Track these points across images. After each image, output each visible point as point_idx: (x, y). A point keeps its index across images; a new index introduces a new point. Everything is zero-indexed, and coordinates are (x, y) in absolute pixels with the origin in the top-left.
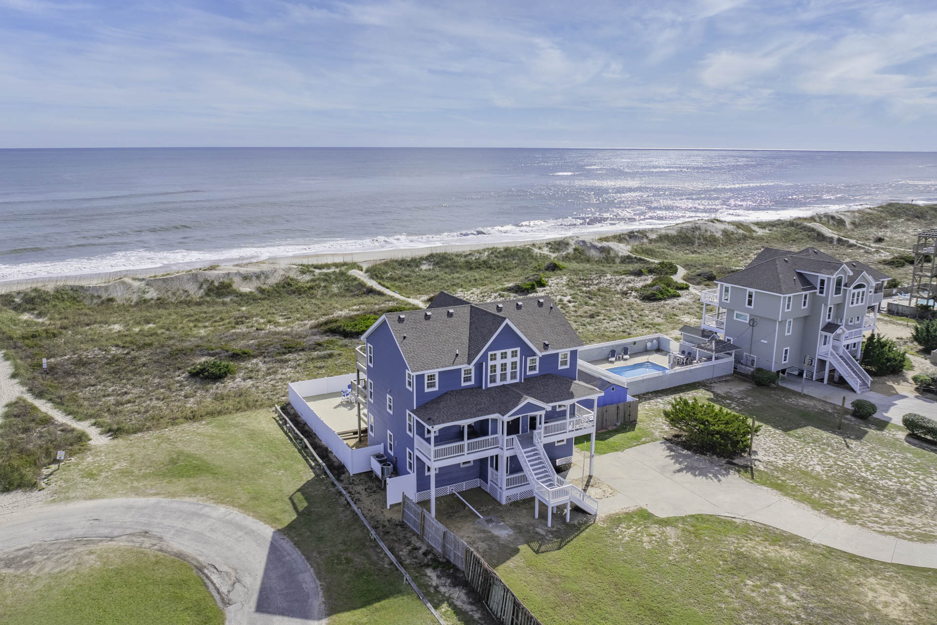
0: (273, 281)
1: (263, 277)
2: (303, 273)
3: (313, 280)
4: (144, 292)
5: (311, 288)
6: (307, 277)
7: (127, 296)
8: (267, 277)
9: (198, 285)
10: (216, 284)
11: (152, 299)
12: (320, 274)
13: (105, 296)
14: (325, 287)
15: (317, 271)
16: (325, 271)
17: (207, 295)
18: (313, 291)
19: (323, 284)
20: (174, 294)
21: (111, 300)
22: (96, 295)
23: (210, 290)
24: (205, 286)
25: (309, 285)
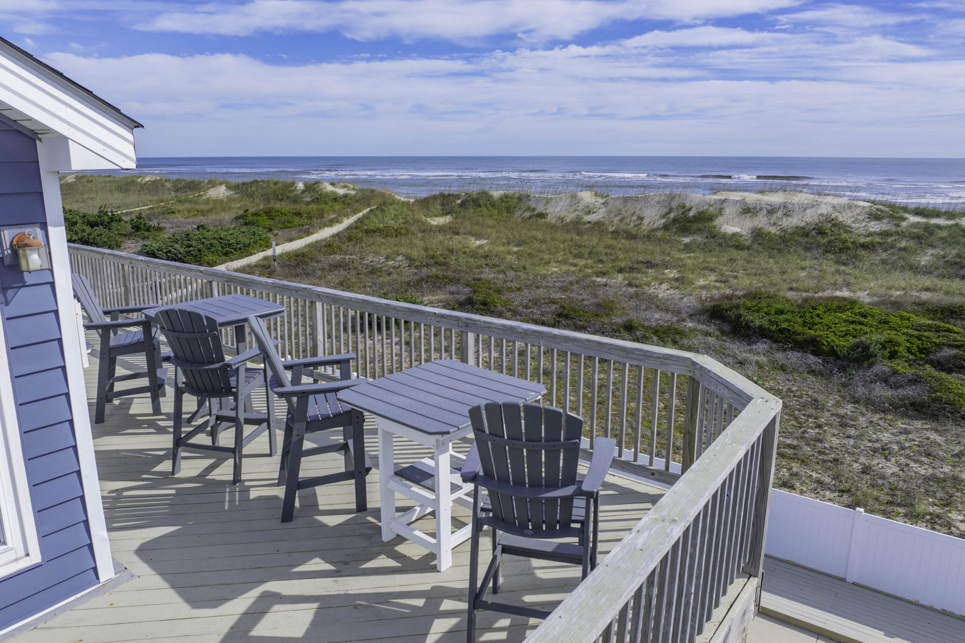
0: (794, 221)
1: (780, 214)
2: (875, 216)
3: (885, 234)
4: (589, 213)
5: (864, 246)
6: (875, 227)
7: (562, 214)
8: (786, 215)
9: (666, 210)
10: (691, 214)
11: (589, 222)
12: (916, 225)
13: (540, 209)
14: (904, 249)
15: (913, 219)
16: (934, 221)
17: (666, 227)
18: (863, 253)
19: (903, 244)
20: (622, 220)
21: (541, 215)
22: (533, 206)
23: (675, 220)
24: (672, 216)
25: (862, 240)
